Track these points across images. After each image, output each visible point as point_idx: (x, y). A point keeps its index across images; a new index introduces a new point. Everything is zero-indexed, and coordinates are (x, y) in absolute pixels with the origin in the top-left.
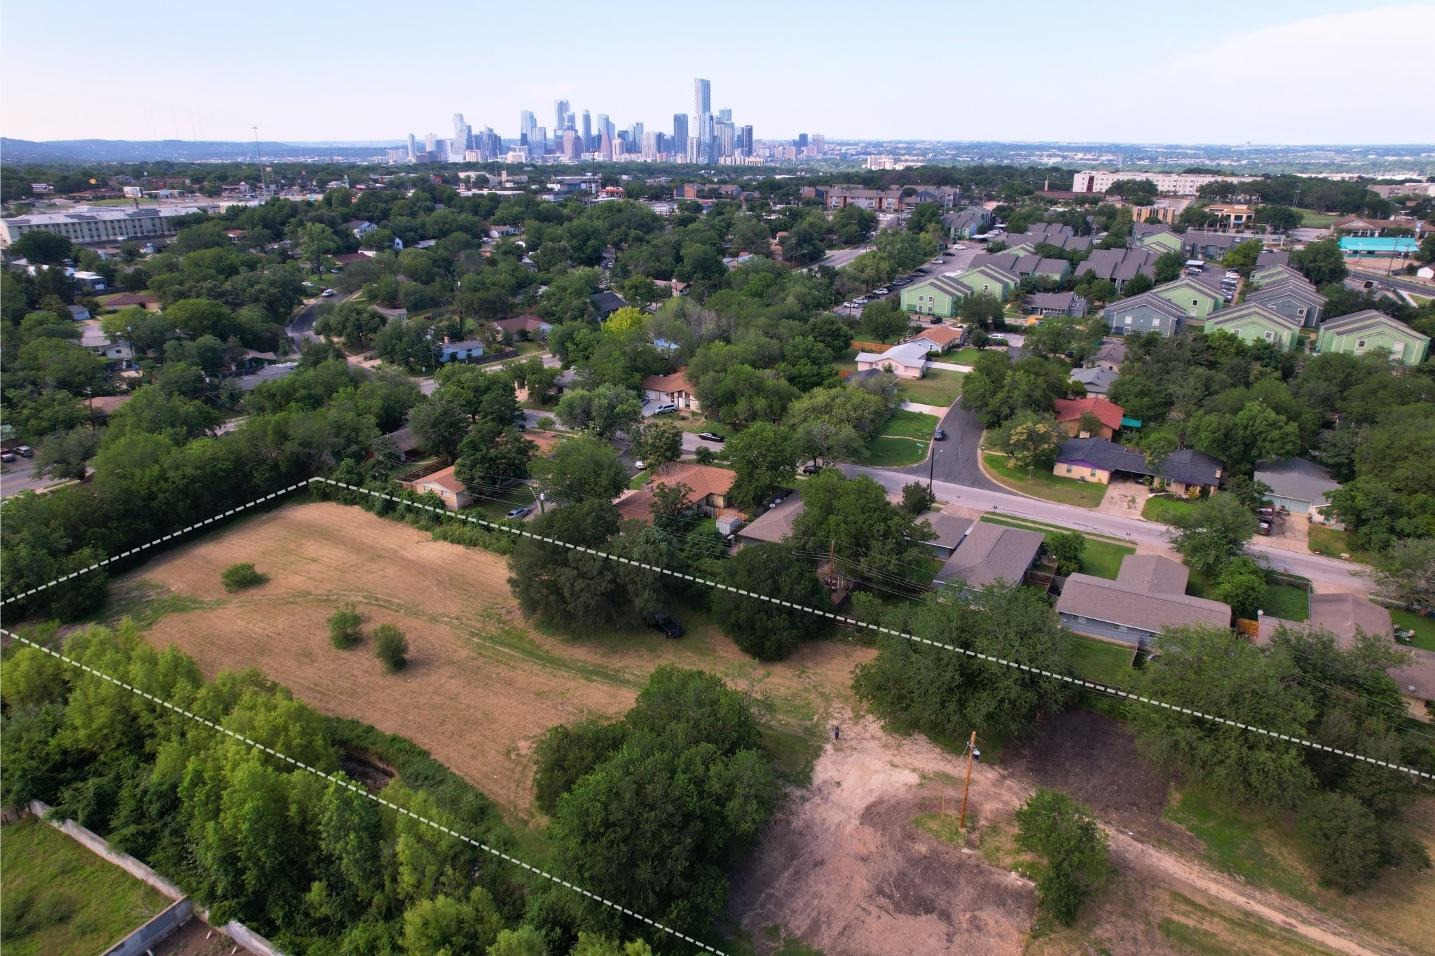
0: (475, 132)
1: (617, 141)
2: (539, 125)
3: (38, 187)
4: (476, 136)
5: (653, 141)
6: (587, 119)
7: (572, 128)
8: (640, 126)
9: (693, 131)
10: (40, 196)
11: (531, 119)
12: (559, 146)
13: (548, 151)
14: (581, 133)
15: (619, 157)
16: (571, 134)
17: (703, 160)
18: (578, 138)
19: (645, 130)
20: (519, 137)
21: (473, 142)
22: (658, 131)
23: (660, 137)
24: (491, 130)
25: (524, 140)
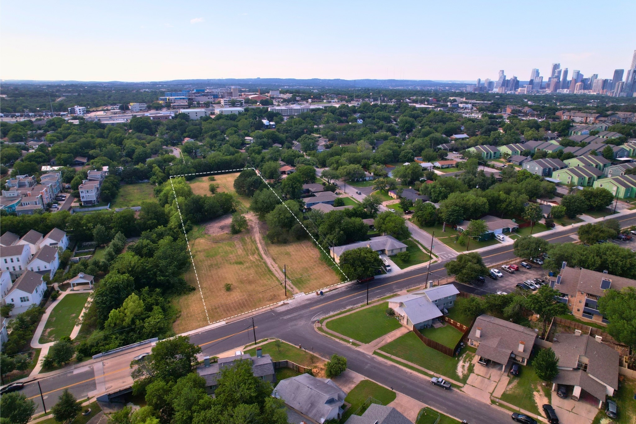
0: (508, 78)
1: (578, 84)
2: (540, 76)
3: (298, 98)
4: (508, 80)
5: (600, 83)
6: (566, 72)
7: (558, 77)
8: (596, 76)
9: (624, 79)
10: (298, 101)
11: (537, 73)
12: (548, 85)
13: (542, 88)
14: (561, 80)
15: (578, 91)
16: (556, 80)
17: (624, 94)
18: (558, 82)
19: (599, 78)
20: (529, 80)
21: (505, 83)
22: (604, 78)
23: (605, 82)
24: (516, 78)
25: (531, 82)
